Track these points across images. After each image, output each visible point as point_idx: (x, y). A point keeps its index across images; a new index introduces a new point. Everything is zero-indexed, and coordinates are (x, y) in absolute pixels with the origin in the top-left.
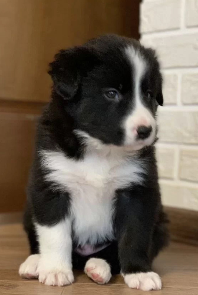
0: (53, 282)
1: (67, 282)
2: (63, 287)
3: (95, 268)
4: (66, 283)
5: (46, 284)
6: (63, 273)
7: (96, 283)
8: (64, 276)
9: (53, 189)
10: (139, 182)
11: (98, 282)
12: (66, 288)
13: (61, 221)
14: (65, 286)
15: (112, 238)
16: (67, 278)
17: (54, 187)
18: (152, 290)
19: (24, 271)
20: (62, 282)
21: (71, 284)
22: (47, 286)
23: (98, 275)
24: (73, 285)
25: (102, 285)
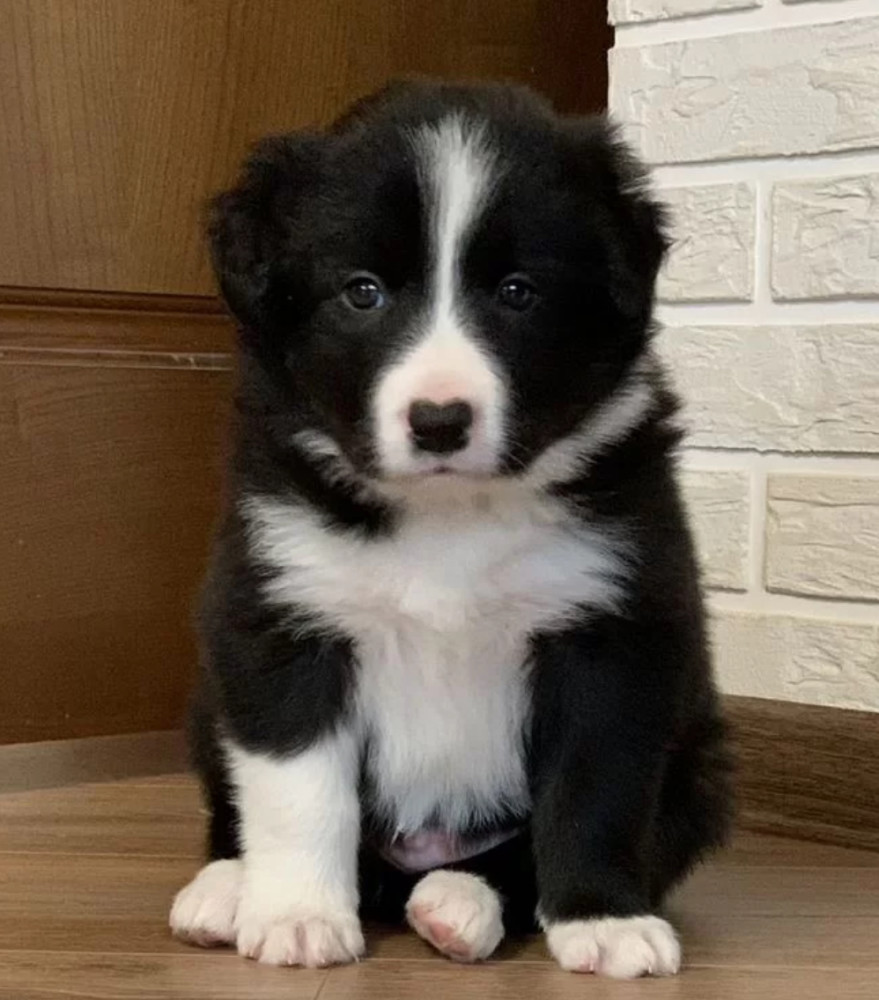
0: (288, 953)
1: (339, 954)
2: (325, 971)
3: (440, 906)
4: (335, 957)
5: (263, 959)
6: (324, 922)
7: (447, 957)
8: (330, 932)
9: (292, 630)
10: (609, 602)
11: (453, 956)
12: (334, 973)
13: (322, 739)
14: (333, 965)
15: (524, 806)
16: (339, 937)
17: (297, 624)
18: (645, 974)
19: (192, 921)
20: (321, 951)
21: (353, 960)
22: (268, 967)
23: (449, 931)
24: (361, 964)
25: (468, 963)
